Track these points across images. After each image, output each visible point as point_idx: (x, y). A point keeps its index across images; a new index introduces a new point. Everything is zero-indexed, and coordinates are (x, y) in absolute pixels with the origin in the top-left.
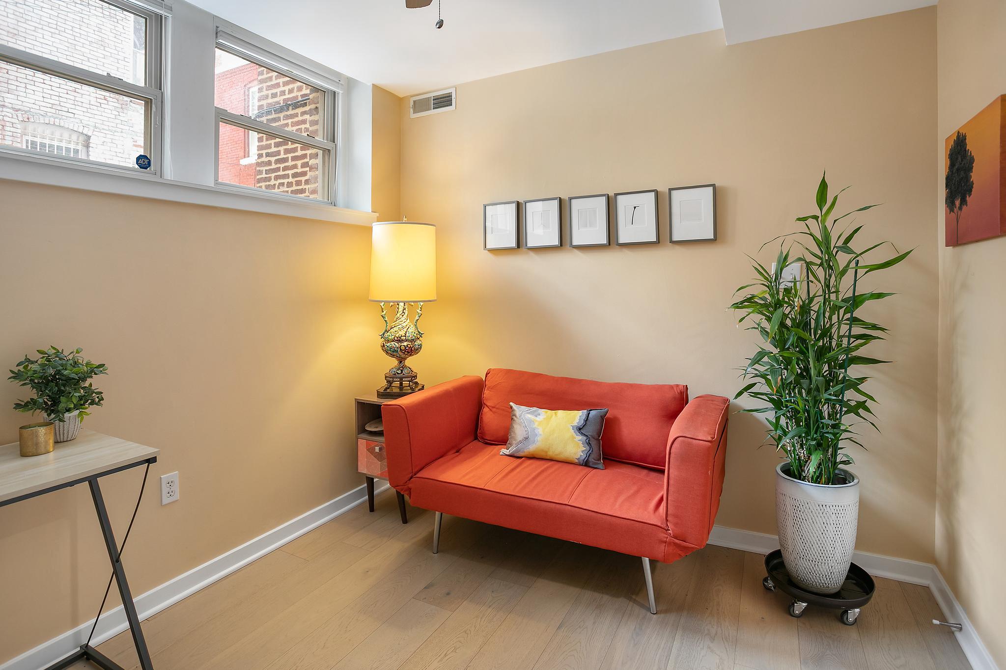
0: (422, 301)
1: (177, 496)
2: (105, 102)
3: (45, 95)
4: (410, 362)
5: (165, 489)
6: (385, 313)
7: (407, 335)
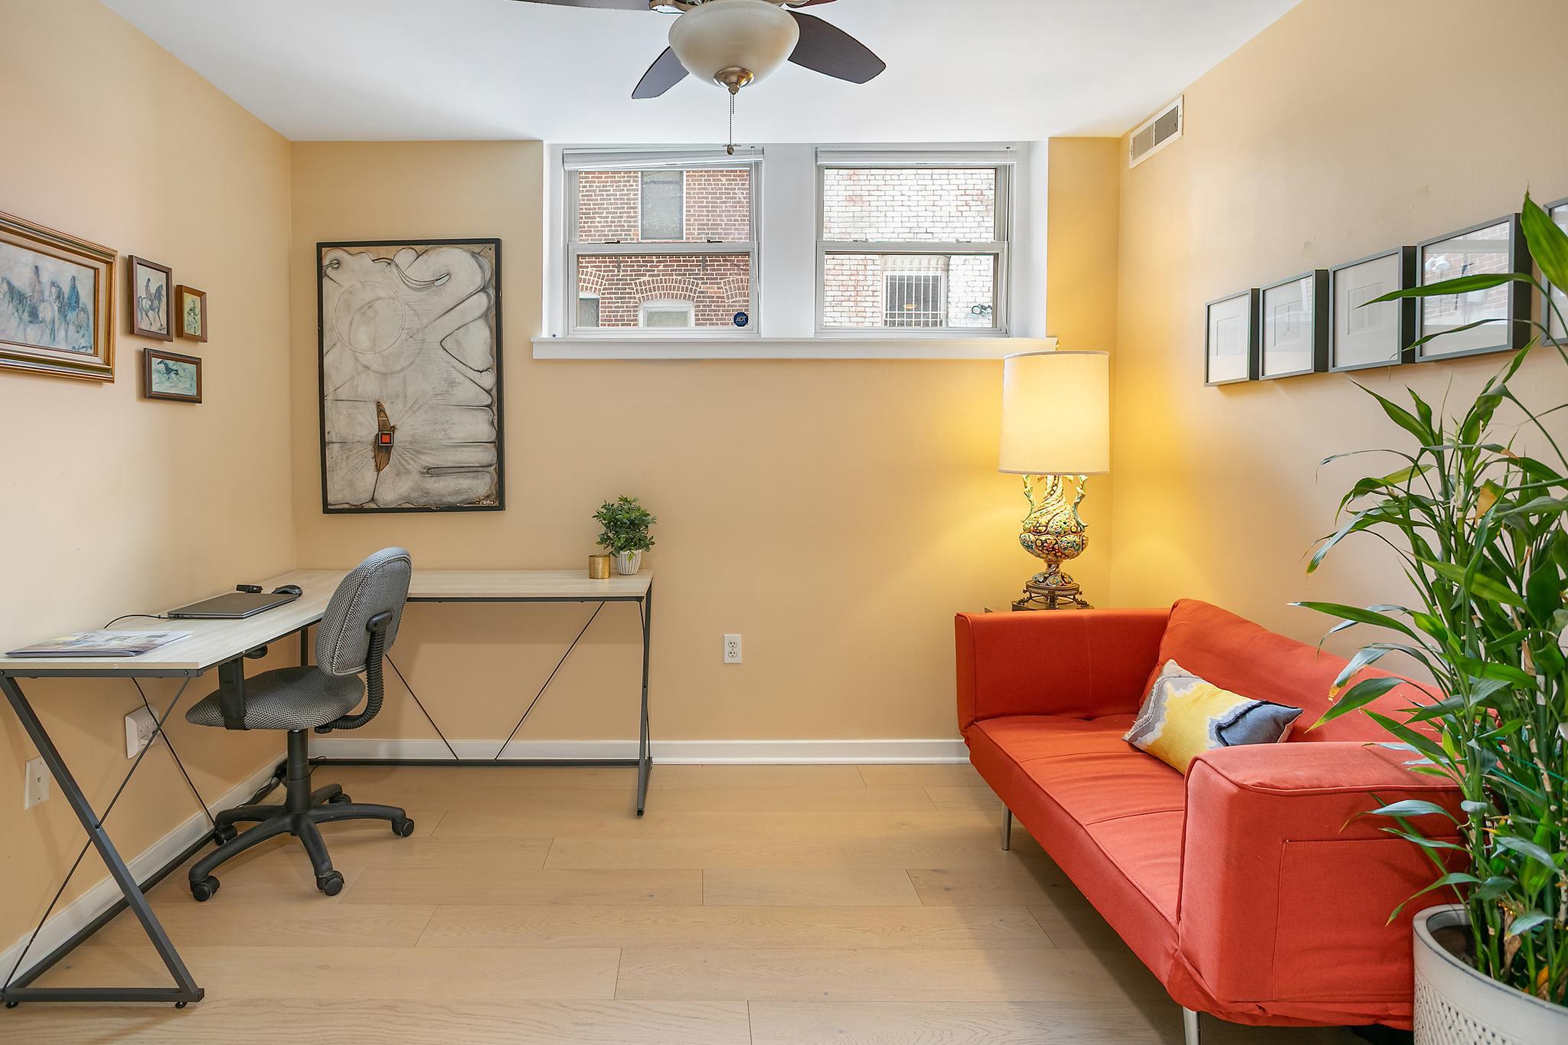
0: (1086, 474)
1: (739, 659)
2: (967, 208)
3: (904, 219)
4: (1065, 566)
5: (728, 649)
6: (1028, 488)
7: (1051, 524)
